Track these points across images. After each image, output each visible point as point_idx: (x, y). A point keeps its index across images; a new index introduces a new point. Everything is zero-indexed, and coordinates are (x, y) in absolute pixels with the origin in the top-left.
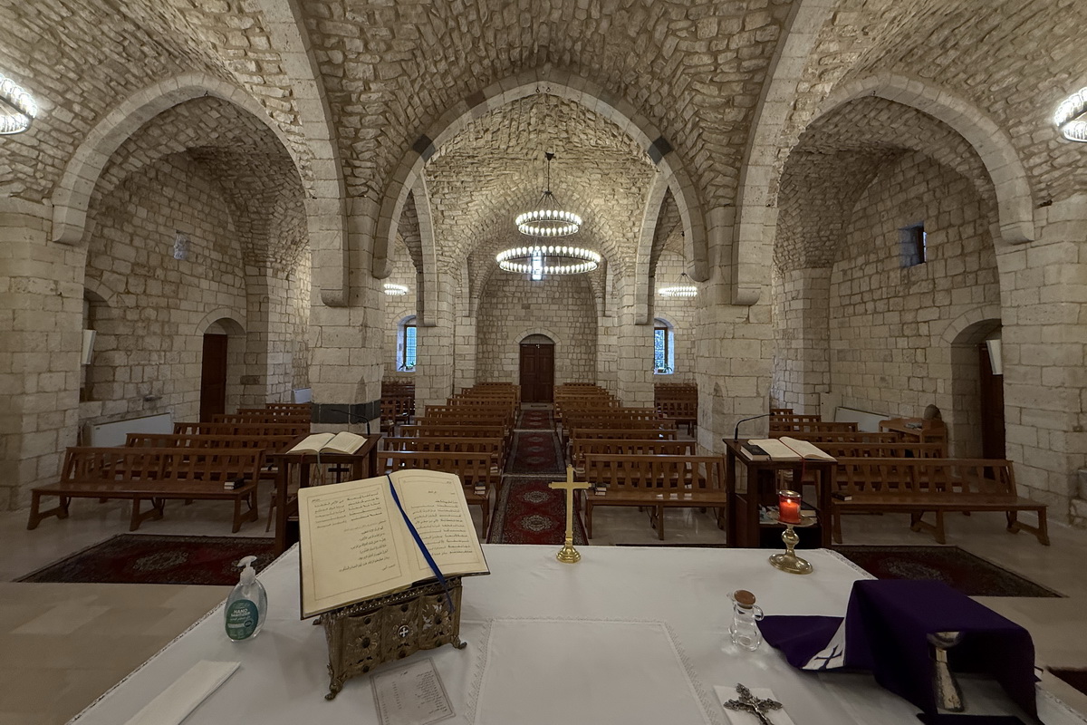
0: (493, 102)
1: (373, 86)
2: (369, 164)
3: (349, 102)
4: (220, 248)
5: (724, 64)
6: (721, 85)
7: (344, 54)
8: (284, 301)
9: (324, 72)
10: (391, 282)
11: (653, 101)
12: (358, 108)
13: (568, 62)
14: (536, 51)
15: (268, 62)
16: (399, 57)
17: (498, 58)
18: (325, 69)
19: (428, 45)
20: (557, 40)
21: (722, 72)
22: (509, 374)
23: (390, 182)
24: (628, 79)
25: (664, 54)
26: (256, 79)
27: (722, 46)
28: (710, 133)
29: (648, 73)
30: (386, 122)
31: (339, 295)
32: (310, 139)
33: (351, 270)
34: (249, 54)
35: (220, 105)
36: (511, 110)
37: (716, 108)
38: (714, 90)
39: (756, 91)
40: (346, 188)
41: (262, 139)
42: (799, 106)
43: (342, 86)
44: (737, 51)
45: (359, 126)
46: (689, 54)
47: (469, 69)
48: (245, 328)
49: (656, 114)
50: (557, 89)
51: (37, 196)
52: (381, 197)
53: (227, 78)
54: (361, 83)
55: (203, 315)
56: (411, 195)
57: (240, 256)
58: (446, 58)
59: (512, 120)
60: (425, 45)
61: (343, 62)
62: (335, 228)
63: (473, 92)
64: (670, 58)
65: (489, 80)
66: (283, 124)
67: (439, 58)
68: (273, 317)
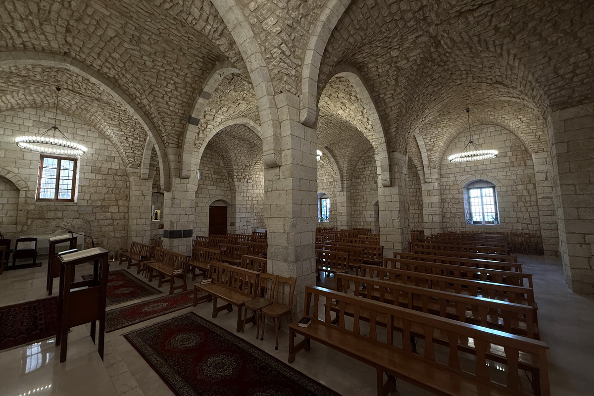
0: (208, 90)
1: (151, 106)
4: (217, 173)
8: (245, 191)
22: (369, 224)
23: (183, 138)
47: (185, 82)
48: (230, 203)
50: (225, 71)
51: (135, 167)
52: (180, 145)
55: (209, 199)
57: (227, 175)
67: (165, 85)
68: (238, 198)
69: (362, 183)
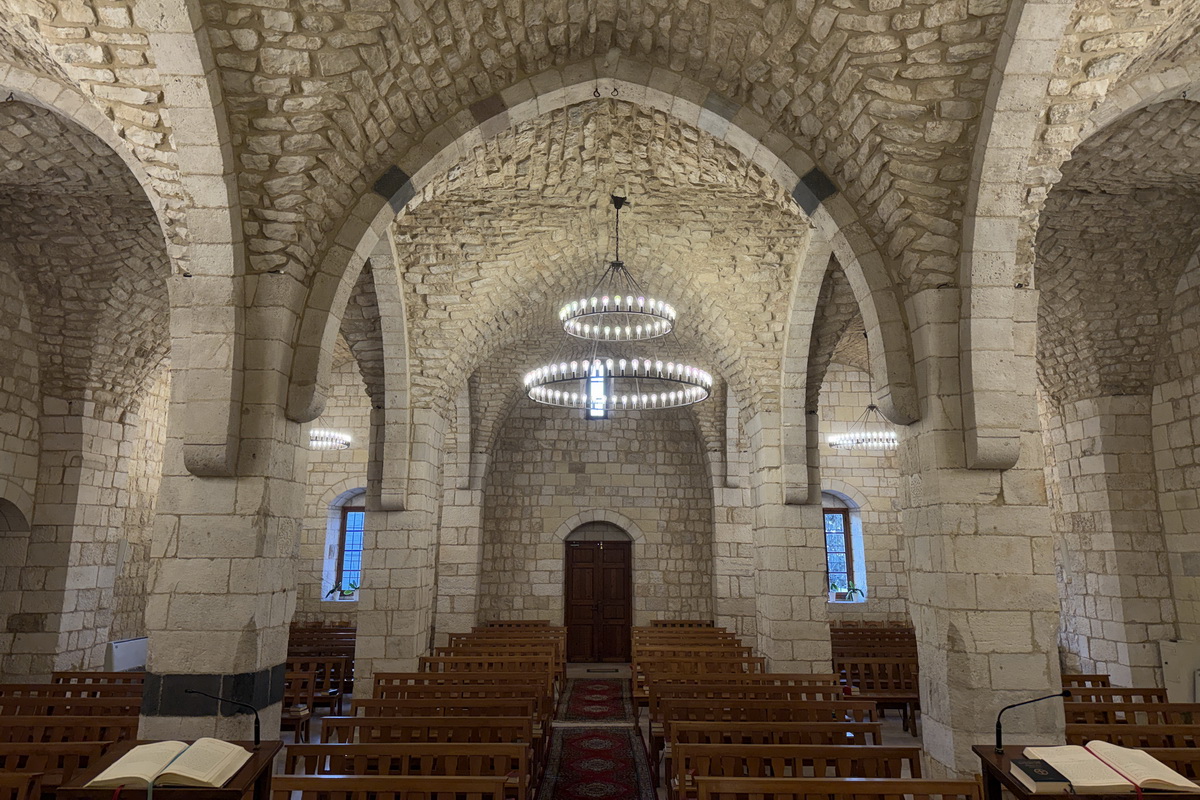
0: (518, 113)
1: (307, 87)
2: (292, 216)
3: (264, 112)
5: (917, 50)
6: (915, 84)
7: (260, 35)
8: (111, 463)
9: (223, 63)
10: (321, 426)
11: (799, 109)
12: (279, 122)
13: (649, 47)
14: (592, 30)
15: (126, 47)
16: (354, 40)
17: (527, 40)
18: (225, 59)
19: (406, 20)
20: (628, 12)
21: (916, 63)
22: (544, 603)
23: (328, 249)
24: (754, 74)
25: (814, 34)
26: (103, 75)
27: (913, 21)
28: (903, 162)
29: (788, 64)
30: (327, 145)
31: (219, 454)
32: (189, 174)
33: (245, 406)
34: (95, 35)
35: (33, 115)
36: (549, 126)
37: (909, 120)
38: (904, 93)
39: (978, 94)
40: (247, 259)
41: (100, 172)
42: (1055, 117)
43: (252, 85)
44: (939, 29)
45: (278, 152)
46: (855, 34)
47: (476, 57)
48: (28, 517)
49: (805, 130)
50: (631, 91)
52: (310, 272)
53: (51, 72)
54: (285, 82)
56: (368, 268)
57: (35, 377)
58: (437, 41)
59: (552, 141)
60: (402, 20)
61: (258, 48)
62: (222, 328)
63: (484, 96)
64: (825, 40)
65: (510, 76)
66: (142, 149)
67: (424, 41)
68: (85, 496)
69: (528, 468)
